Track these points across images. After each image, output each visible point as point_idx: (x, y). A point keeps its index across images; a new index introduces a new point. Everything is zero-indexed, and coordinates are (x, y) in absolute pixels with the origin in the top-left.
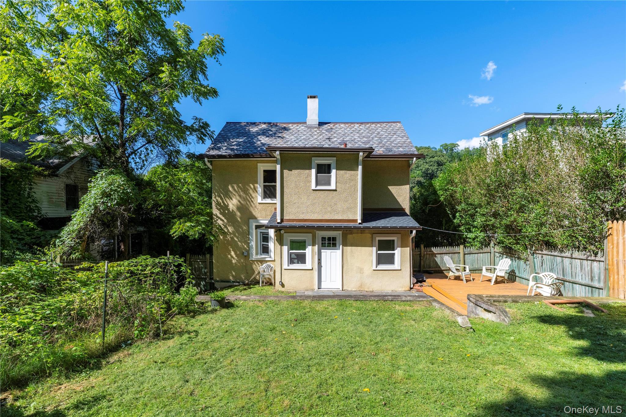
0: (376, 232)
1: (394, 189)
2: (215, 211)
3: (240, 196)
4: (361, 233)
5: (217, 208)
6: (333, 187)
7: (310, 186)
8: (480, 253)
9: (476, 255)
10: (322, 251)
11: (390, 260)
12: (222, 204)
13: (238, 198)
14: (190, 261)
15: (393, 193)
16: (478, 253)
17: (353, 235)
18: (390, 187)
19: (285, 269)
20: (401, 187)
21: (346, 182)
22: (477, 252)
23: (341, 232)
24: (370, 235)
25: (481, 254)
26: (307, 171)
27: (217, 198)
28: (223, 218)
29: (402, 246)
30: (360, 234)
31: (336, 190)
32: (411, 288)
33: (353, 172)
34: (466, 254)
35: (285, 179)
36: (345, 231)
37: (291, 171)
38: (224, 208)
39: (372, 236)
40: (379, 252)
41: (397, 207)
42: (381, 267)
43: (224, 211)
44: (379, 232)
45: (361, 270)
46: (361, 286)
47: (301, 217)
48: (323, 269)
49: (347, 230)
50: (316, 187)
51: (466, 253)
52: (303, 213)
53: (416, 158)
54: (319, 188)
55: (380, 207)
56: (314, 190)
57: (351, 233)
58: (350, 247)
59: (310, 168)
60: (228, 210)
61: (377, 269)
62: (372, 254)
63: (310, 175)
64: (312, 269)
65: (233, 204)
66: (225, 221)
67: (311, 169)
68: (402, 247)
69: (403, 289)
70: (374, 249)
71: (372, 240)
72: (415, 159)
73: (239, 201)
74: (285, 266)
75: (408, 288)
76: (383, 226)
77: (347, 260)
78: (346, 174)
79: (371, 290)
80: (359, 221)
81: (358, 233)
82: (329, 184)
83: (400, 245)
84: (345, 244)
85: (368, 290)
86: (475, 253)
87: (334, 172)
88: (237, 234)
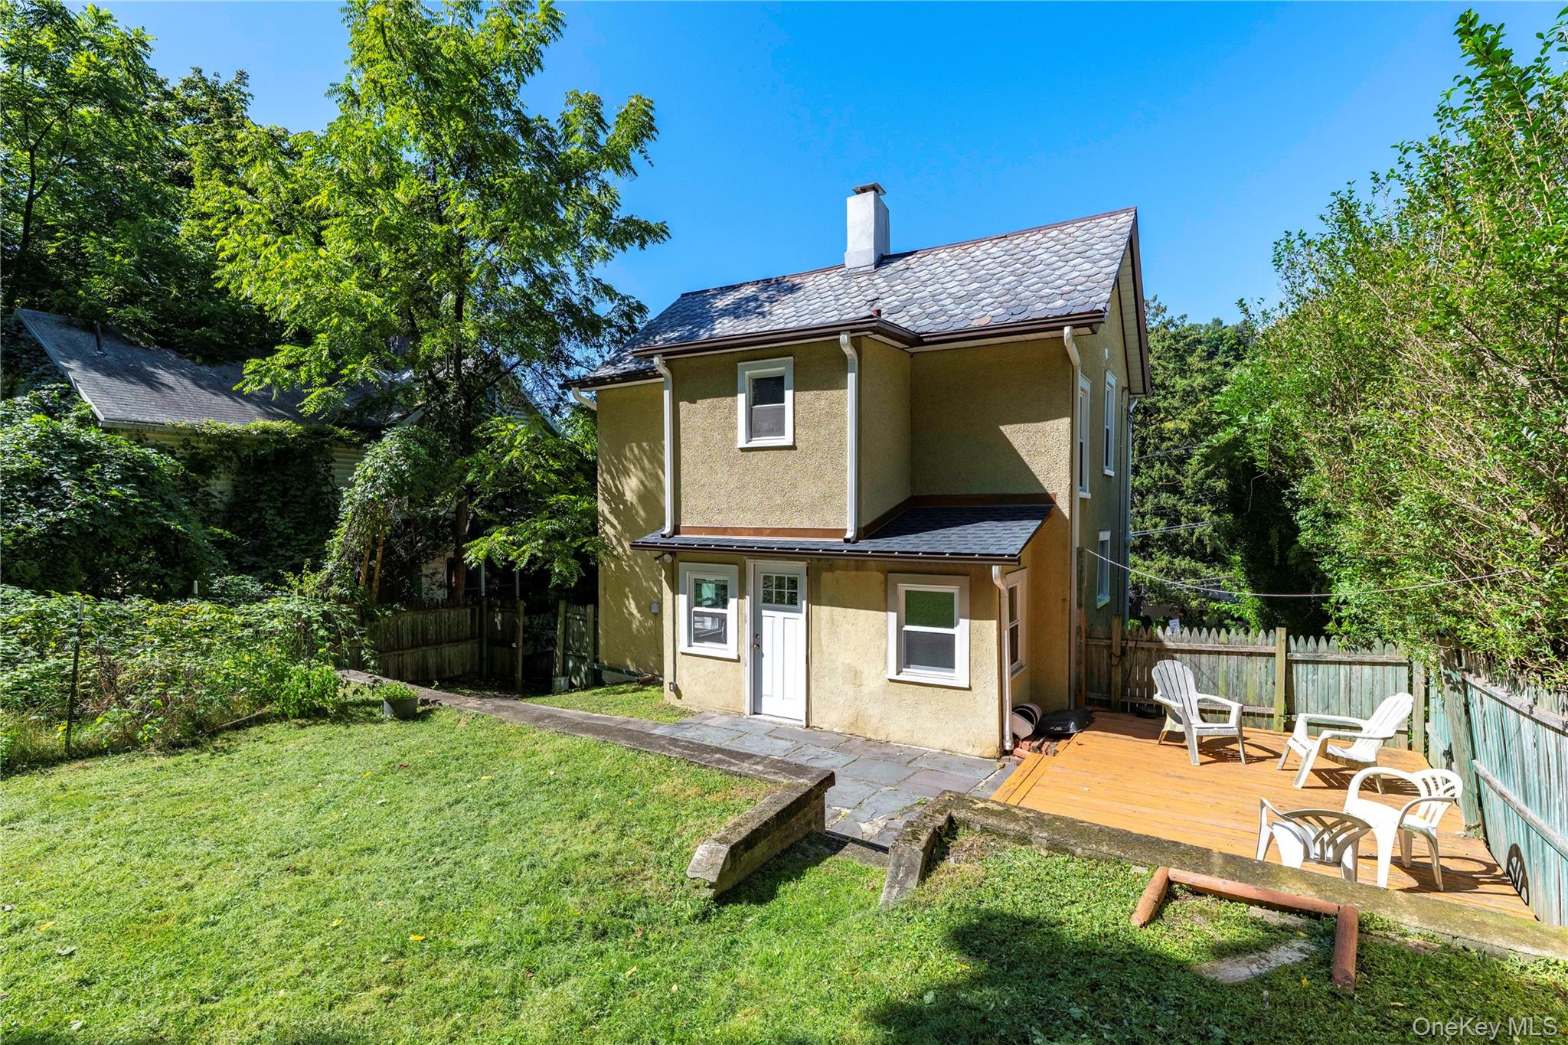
0: (898, 567)
1: (1017, 435)
2: (602, 506)
3: (643, 469)
4: (857, 570)
5: (604, 499)
6: (787, 440)
7: (734, 440)
8: (1362, 663)
9: (1343, 670)
10: (764, 613)
11: (940, 654)
12: (614, 490)
13: (641, 475)
14: (566, 617)
15: (1016, 445)
16: (1350, 663)
17: (837, 572)
18: (1006, 429)
19: (683, 654)
20: (1040, 425)
21: (819, 422)
22: (1345, 659)
23: (803, 564)
24: (880, 576)
25: (1367, 669)
26: (729, 400)
27: (605, 475)
28: (616, 522)
29: (973, 616)
30: (854, 573)
31: (793, 447)
32: (1006, 753)
33: (835, 393)
34: (1297, 662)
35: (682, 426)
36: (815, 562)
37: (695, 402)
38: (616, 498)
39: (886, 579)
40: (907, 628)
41: (1028, 490)
42: (916, 673)
43: (617, 505)
44: (906, 567)
45: (855, 676)
46: (854, 723)
47: (718, 521)
48: (766, 662)
49: (819, 560)
50: (748, 441)
51: (1298, 656)
52: (720, 512)
53: (1075, 327)
54: (757, 442)
55: (976, 491)
56: (743, 450)
57: (831, 569)
58: (828, 608)
59: (734, 393)
60: (624, 502)
61: (901, 677)
62: (887, 630)
63: (733, 410)
64: (738, 660)
65: (631, 486)
66: (619, 527)
67: (735, 395)
68: (971, 618)
69: (977, 752)
70: (892, 616)
71: (886, 592)
72: (1067, 330)
73: (642, 482)
74: (683, 646)
75: (992, 749)
76: (925, 549)
77: (820, 644)
78: (818, 398)
79: (883, 738)
80: (850, 535)
81: (846, 568)
82: (780, 431)
83: (967, 612)
84: (814, 599)
85: (873, 737)
86: (1340, 663)
87: (789, 394)
88: (639, 561)
